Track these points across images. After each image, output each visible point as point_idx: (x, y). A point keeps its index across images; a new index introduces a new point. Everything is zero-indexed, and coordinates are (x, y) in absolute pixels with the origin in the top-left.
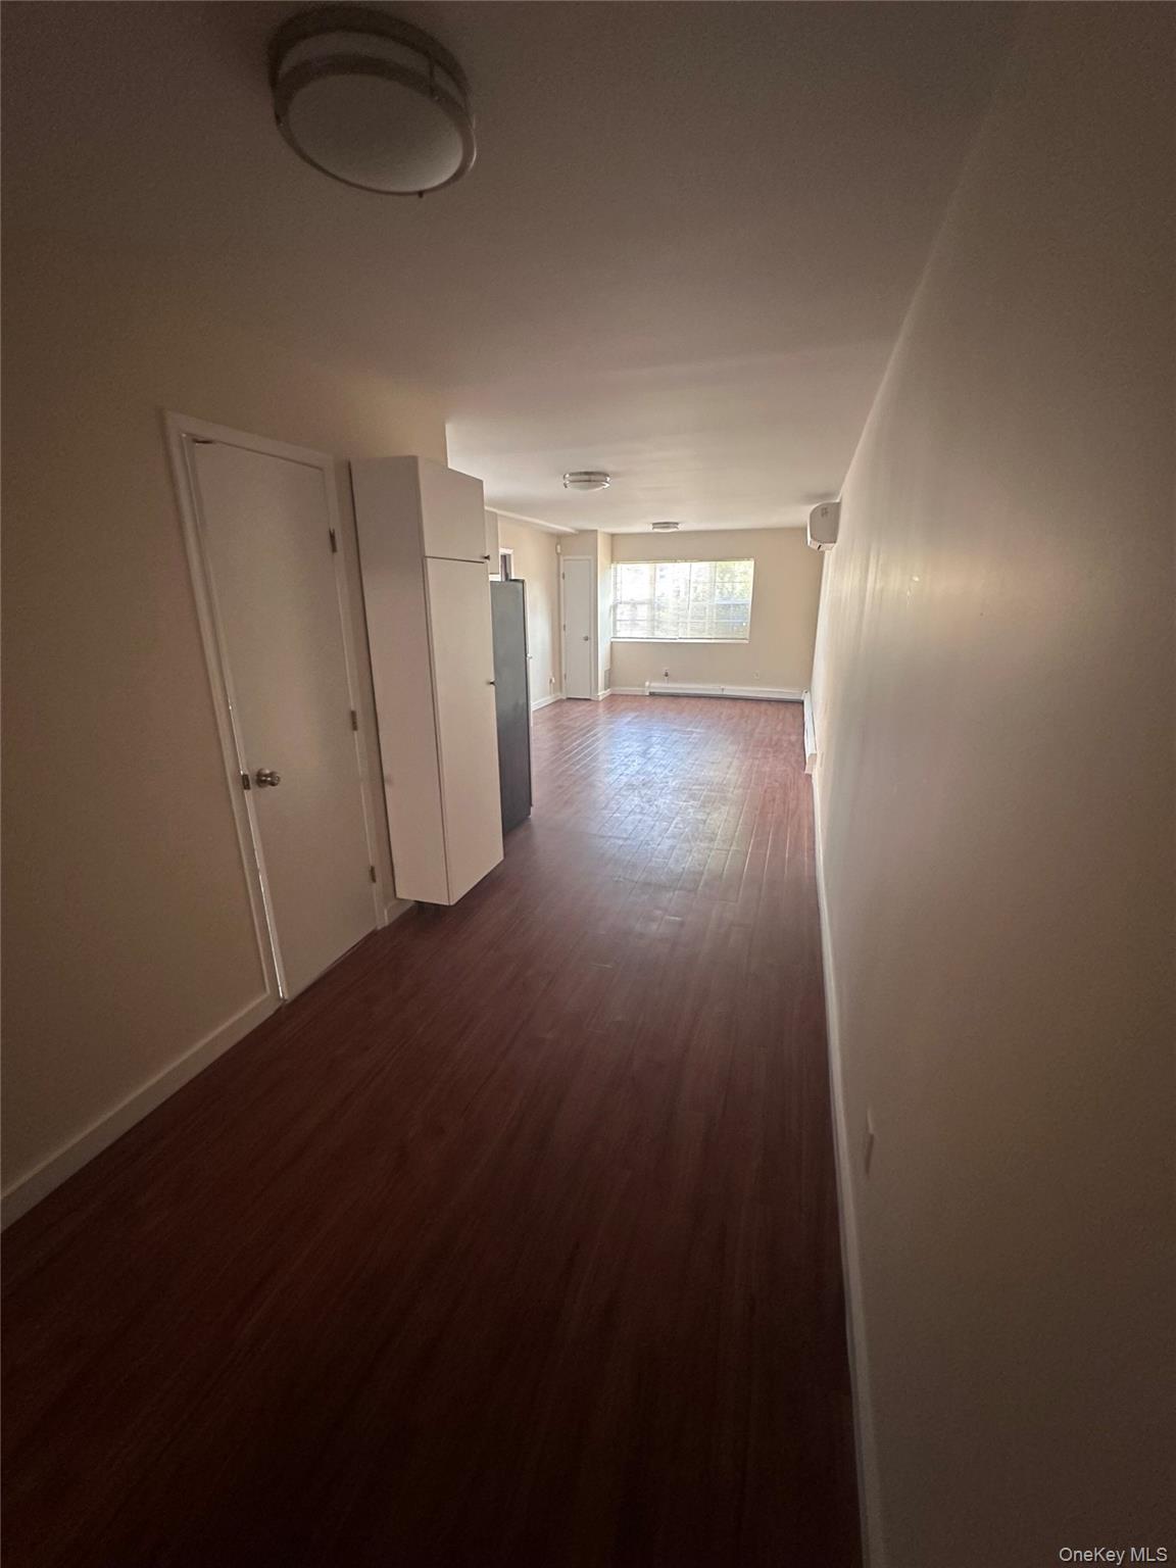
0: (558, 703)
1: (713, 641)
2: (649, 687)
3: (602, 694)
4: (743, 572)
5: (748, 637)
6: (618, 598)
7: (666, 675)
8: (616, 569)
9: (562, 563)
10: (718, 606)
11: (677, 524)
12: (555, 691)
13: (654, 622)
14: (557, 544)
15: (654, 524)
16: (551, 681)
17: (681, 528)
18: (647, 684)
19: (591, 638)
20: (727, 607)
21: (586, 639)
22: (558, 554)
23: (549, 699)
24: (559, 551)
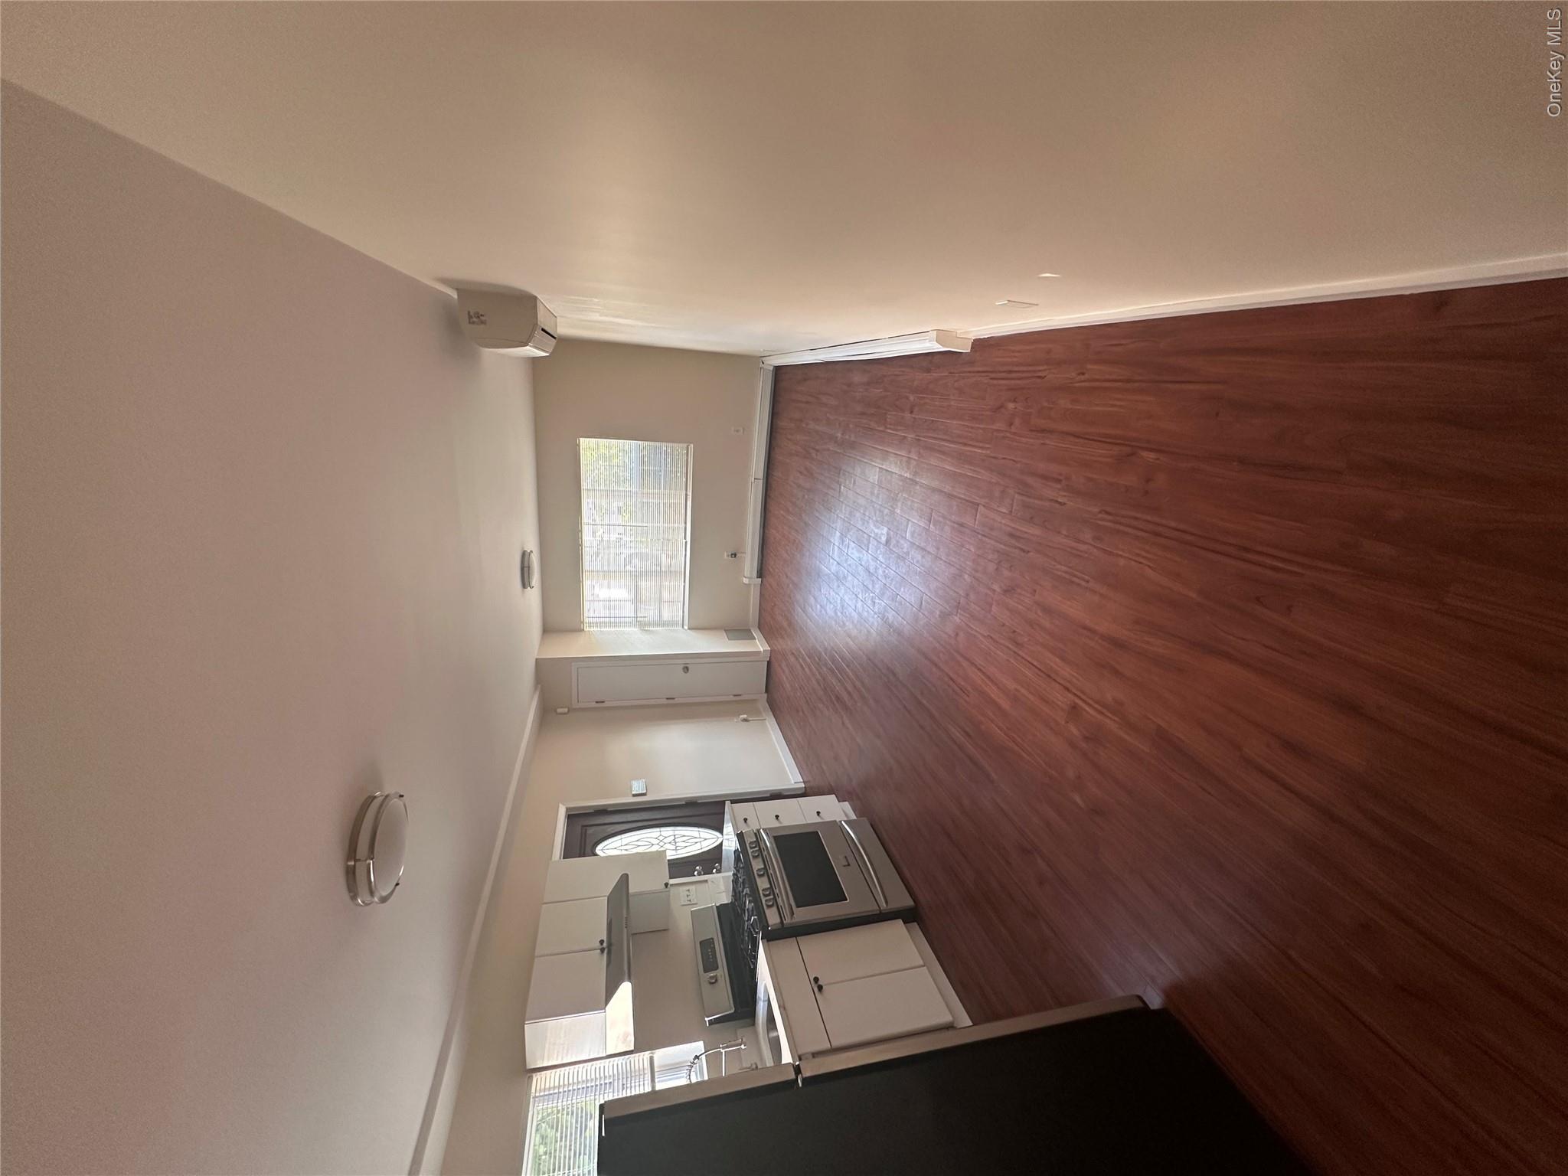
0: (774, 707)
1: (690, 494)
2: (750, 578)
3: (759, 645)
4: (594, 452)
5: (685, 445)
6: (630, 620)
7: (734, 555)
8: (591, 624)
9: (581, 705)
10: (641, 486)
11: (524, 554)
12: (758, 713)
13: (663, 574)
14: (556, 711)
15: (524, 586)
16: (745, 720)
17: (532, 545)
18: (746, 581)
19: (686, 663)
20: (643, 475)
21: (686, 669)
22: (569, 711)
23: (771, 724)
24: (566, 710)
